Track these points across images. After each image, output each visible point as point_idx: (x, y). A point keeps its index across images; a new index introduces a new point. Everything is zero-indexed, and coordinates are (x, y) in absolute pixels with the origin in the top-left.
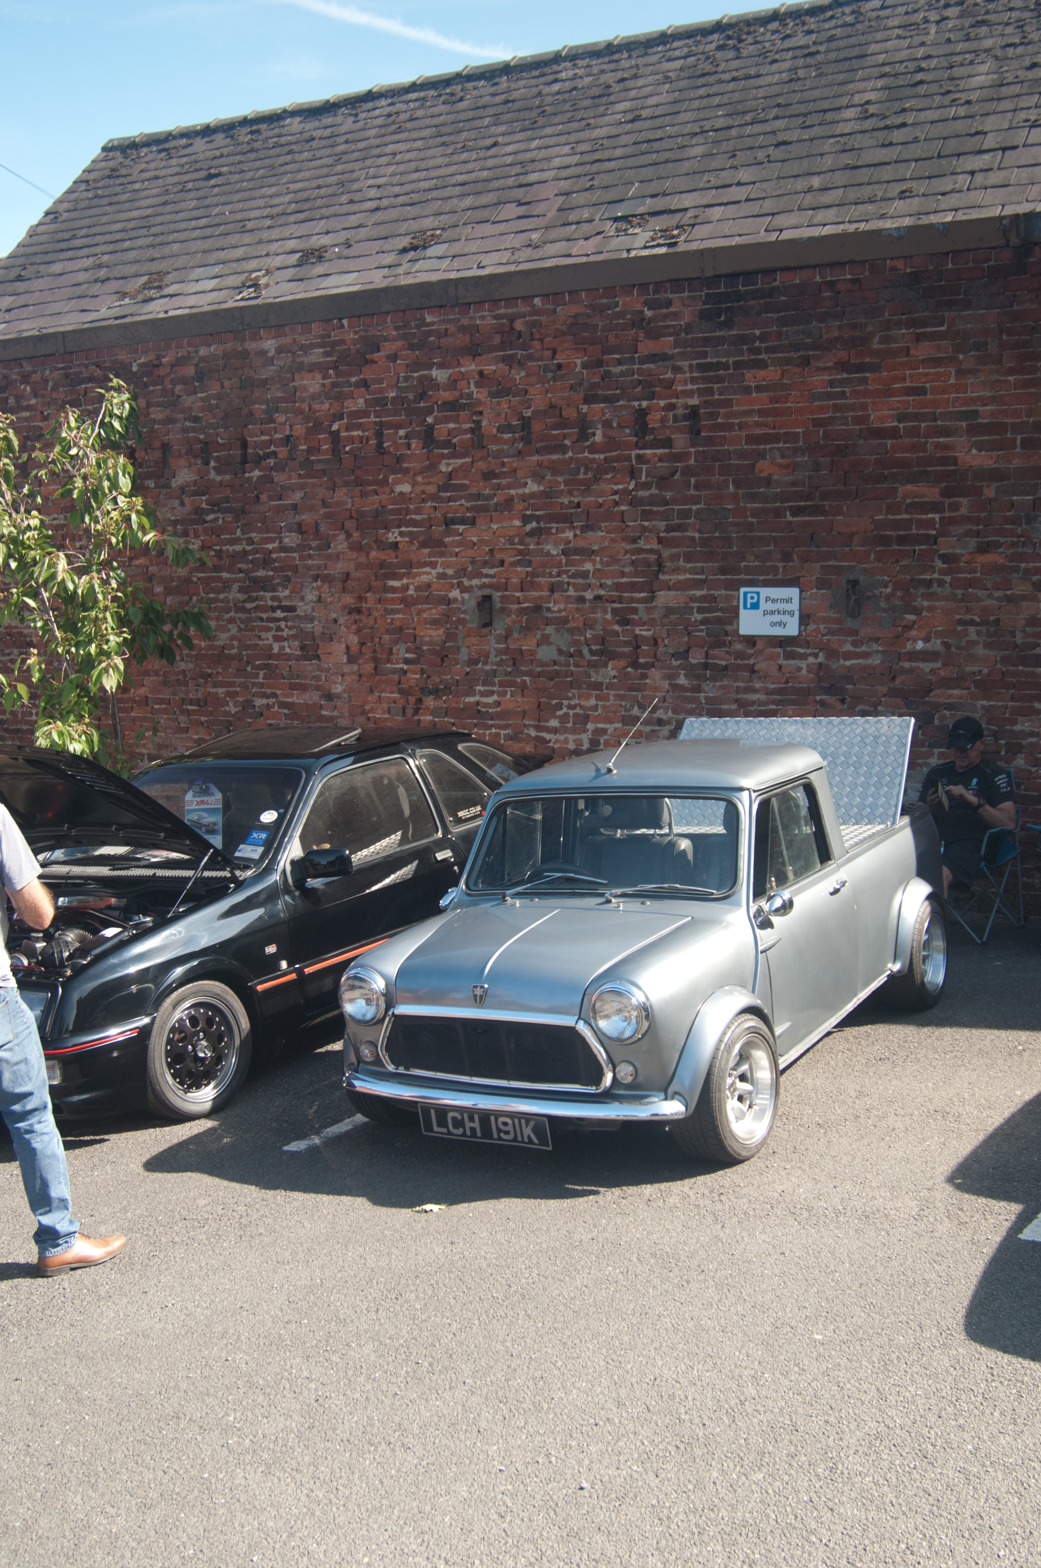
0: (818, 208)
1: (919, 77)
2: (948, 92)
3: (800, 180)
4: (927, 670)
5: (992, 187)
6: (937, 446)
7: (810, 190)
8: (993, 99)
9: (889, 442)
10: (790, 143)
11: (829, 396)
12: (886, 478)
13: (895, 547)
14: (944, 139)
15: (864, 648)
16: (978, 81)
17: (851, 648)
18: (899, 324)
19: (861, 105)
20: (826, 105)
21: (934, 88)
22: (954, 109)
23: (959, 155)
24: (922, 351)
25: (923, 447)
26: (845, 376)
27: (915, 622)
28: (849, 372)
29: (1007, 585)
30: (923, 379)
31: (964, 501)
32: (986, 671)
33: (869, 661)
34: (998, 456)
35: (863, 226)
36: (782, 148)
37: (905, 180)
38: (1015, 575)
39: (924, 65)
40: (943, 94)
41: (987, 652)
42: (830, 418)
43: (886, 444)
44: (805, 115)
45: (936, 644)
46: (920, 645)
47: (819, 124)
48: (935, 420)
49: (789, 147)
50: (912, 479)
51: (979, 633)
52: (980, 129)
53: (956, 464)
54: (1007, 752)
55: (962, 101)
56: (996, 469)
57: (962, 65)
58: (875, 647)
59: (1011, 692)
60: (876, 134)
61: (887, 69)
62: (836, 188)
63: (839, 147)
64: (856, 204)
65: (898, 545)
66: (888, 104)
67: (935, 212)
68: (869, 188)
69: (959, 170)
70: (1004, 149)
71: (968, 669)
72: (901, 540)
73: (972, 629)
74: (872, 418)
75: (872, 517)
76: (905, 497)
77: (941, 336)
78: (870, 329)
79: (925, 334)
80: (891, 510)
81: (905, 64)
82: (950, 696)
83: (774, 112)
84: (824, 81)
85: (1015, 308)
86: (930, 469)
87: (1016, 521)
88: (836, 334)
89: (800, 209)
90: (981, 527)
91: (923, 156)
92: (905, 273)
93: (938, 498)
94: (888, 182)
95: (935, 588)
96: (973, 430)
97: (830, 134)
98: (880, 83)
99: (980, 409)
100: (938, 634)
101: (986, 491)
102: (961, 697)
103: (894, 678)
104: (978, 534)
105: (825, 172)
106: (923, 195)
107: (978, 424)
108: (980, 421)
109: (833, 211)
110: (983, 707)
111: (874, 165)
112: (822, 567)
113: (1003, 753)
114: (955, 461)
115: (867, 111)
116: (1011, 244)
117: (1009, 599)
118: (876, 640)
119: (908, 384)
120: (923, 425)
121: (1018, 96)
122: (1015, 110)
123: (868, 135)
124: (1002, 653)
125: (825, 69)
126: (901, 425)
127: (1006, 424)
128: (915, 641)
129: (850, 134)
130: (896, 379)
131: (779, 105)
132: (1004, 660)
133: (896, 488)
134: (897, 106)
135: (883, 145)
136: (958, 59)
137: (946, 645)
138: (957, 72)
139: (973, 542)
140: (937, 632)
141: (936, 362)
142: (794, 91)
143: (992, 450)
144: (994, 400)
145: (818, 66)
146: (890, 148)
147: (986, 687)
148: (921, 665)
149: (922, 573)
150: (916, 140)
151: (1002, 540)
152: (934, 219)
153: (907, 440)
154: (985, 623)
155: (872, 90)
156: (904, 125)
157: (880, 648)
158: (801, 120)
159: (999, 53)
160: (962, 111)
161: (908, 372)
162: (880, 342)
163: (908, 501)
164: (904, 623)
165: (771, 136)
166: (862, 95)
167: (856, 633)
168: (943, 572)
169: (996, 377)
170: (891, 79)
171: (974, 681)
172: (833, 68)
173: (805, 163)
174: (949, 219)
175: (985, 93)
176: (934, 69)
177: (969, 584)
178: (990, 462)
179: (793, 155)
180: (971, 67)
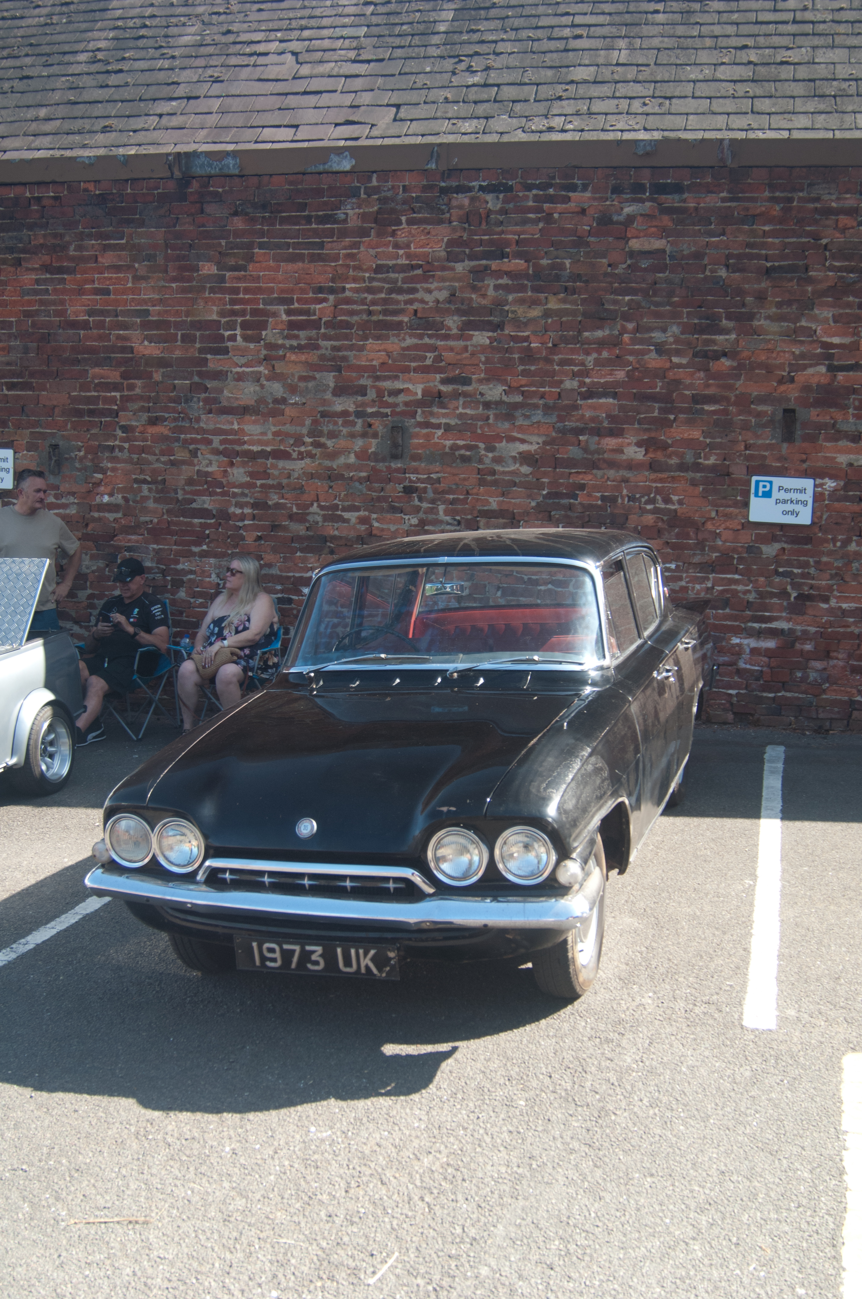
0: (39, 135)
1: (142, 32)
2: (161, 47)
3: (32, 109)
4: (112, 519)
5: (172, 129)
6: (119, 337)
7: (36, 119)
8: (192, 56)
9: (82, 332)
10: (32, 78)
11: (36, 292)
12: (79, 362)
13: (87, 419)
14: (148, 85)
15: (64, 501)
16: (186, 39)
17: (54, 500)
18: (90, 236)
19: (93, 51)
20: (67, 48)
21: (151, 42)
22: (161, 61)
23: (154, 100)
24: (107, 259)
25: (107, 337)
26: (48, 276)
27: (102, 480)
28: (51, 273)
29: (170, 452)
30: (108, 282)
31: (139, 383)
32: (156, 520)
33: (68, 511)
34: (164, 348)
35: (68, 153)
36: (25, 81)
37: (110, 117)
38: (176, 444)
39: (148, 23)
40: (156, 48)
41: (156, 505)
42: (37, 310)
43: (79, 334)
44: (48, 55)
45: (118, 499)
46: (106, 499)
47: (58, 64)
48: (117, 316)
49: (30, 81)
50: (98, 364)
51: (150, 490)
52: (175, 80)
53: (133, 353)
54: (172, 586)
55: (168, 56)
56: (162, 357)
57: (177, 26)
58: (72, 499)
59: (175, 538)
60: (98, 76)
61: (120, 23)
62: (57, 119)
63: (67, 85)
64: (68, 134)
65: (89, 416)
66: (114, 52)
67: (125, 145)
68: (80, 121)
69: (151, 113)
70: (189, 98)
71: (142, 519)
72: (91, 413)
73: (145, 487)
74: (69, 312)
75: (69, 393)
76: (94, 377)
77: (121, 248)
78: (67, 238)
79: (110, 245)
80: (84, 387)
81: (134, 20)
82: (129, 541)
83: (27, 50)
84: (71, 27)
85: (177, 228)
86: (113, 355)
87: (177, 400)
88: (42, 241)
89: (25, 135)
90: (151, 404)
91: (128, 98)
92: (95, 195)
93: (119, 380)
94: (97, 118)
95: (117, 453)
96: (146, 325)
97: (63, 73)
98: (111, 35)
99: (151, 308)
100: (120, 490)
101: (155, 375)
102: (137, 542)
103: (87, 525)
104: (149, 410)
105: (51, 105)
106: (120, 131)
107: (149, 321)
108: (151, 318)
109: (49, 138)
110: (154, 549)
111: (90, 103)
112: (32, 433)
113: (169, 587)
114: (131, 350)
115: (95, 57)
116: (175, 177)
117: (173, 463)
118: (73, 494)
119: (96, 286)
120: (107, 319)
121: (211, 55)
122: (205, 67)
123: (92, 77)
124: (167, 507)
125: (74, 18)
126: (91, 319)
127: (170, 321)
128: (102, 495)
129: (79, 75)
130: (87, 281)
131: (31, 45)
132: (169, 512)
133: (87, 370)
134: (120, 54)
135: (102, 87)
136: (173, 20)
137: (126, 500)
138: (173, 31)
139: (145, 416)
140: (118, 488)
141: (117, 268)
142: (46, 34)
143: (160, 343)
144: (161, 301)
145: (69, 15)
146: (106, 90)
147: (156, 533)
148: (107, 515)
149: (107, 441)
150: (127, 85)
151: (167, 415)
152: (121, 151)
153: (95, 331)
154: (154, 482)
155: (105, 39)
156: (121, 71)
157: (76, 501)
158: (44, 59)
159: (206, 18)
160: (166, 64)
161: (96, 276)
162: (75, 250)
163: (96, 381)
164: (94, 480)
165: (19, 70)
166: (96, 42)
167: (57, 488)
168: (123, 440)
169: (162, 283)
170: (122, 31)
171: (147, 529)
172: (81, 17)
173: (39, 96)
174: (132, 152)
175: (187, 51)
176: (156, 27)
177: (143, 450)
178: (158, 352)
179: (31, 89)
180: (182, 28)
